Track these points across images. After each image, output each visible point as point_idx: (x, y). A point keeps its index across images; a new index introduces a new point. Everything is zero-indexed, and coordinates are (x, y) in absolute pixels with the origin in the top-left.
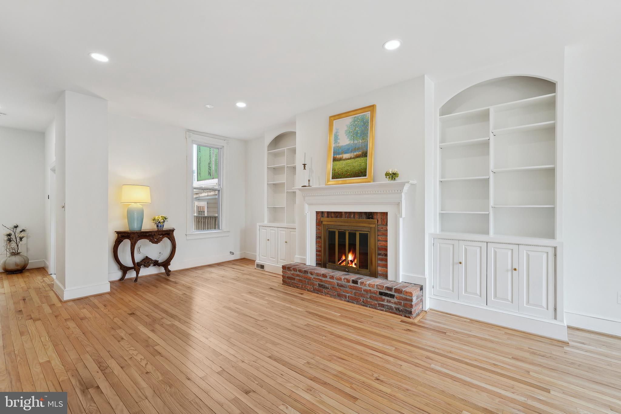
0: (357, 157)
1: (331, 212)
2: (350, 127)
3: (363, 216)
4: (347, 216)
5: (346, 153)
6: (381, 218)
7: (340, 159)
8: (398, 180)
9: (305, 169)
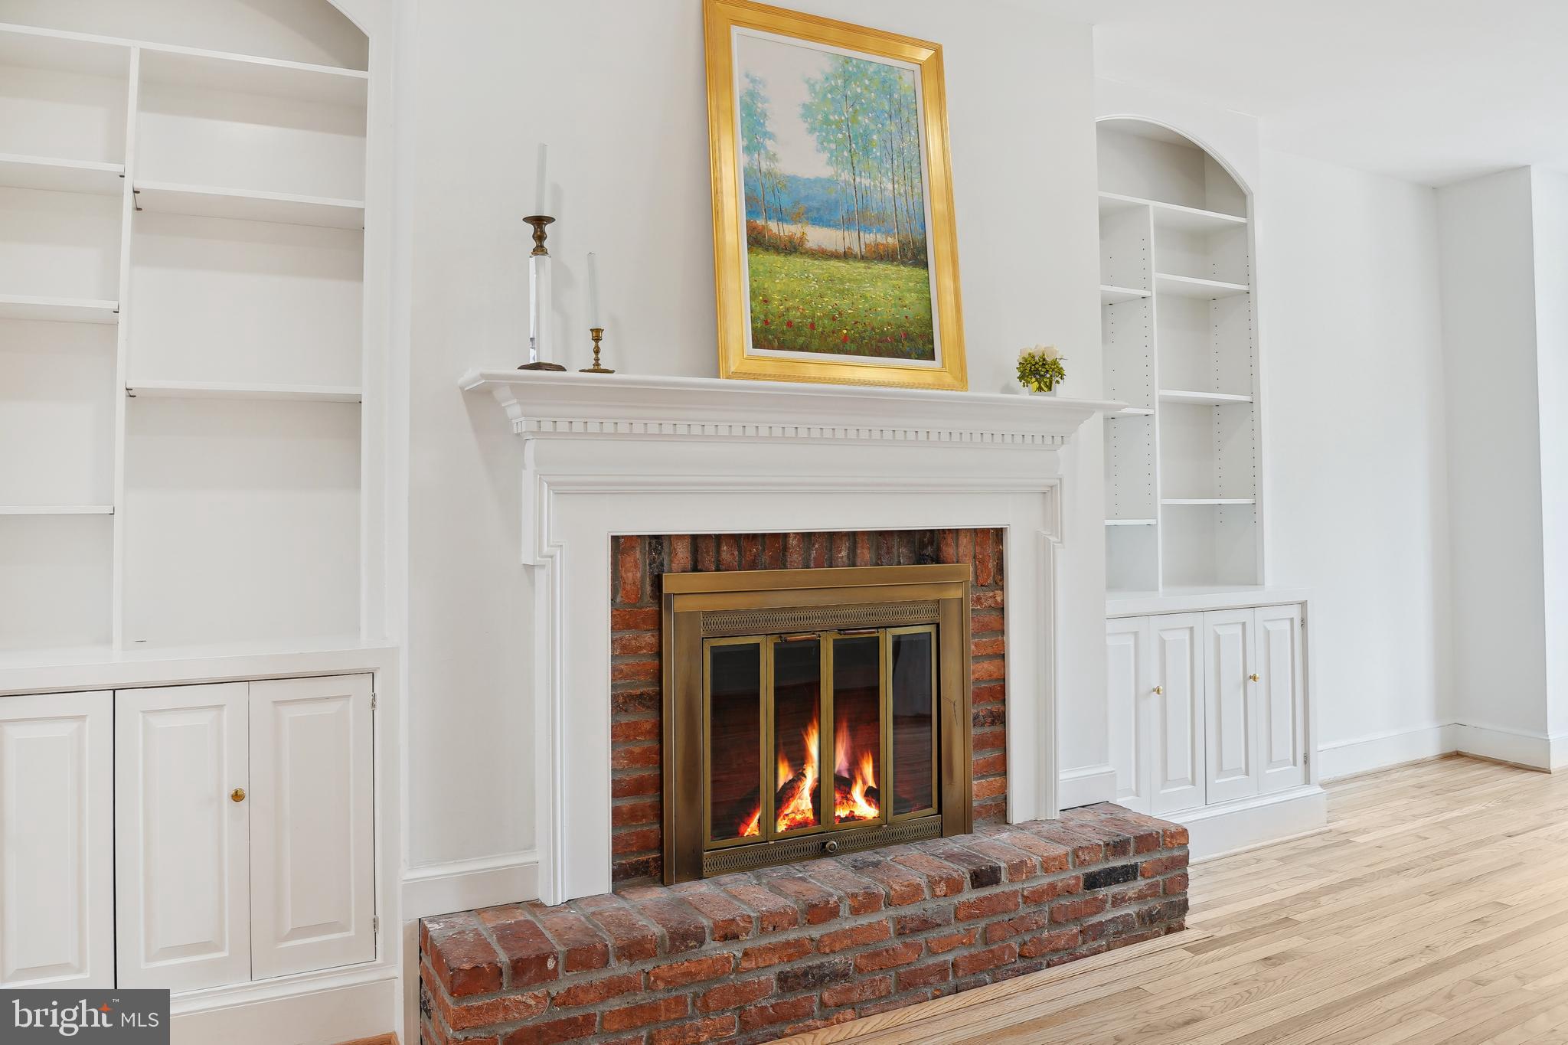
0: (880, 255)
1: (719, 538)
2: (825, 95)
3: (895, 550)
4: (814, 554)
5: (818, 221)
6: (975, 557)
7: (791, 248)
8: (1063, 391)
9: (540, 250)
